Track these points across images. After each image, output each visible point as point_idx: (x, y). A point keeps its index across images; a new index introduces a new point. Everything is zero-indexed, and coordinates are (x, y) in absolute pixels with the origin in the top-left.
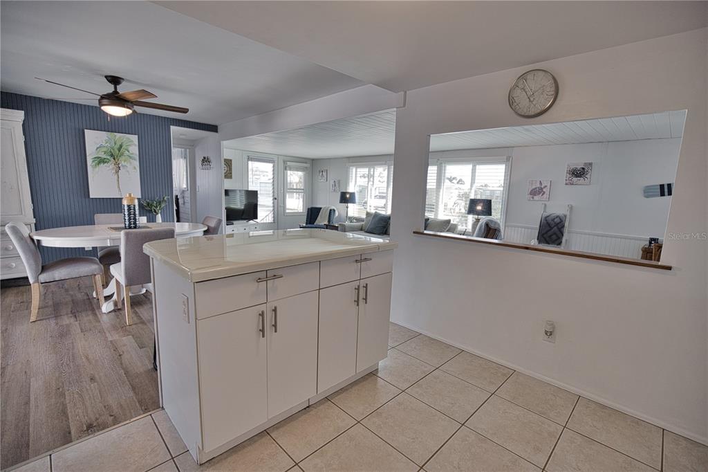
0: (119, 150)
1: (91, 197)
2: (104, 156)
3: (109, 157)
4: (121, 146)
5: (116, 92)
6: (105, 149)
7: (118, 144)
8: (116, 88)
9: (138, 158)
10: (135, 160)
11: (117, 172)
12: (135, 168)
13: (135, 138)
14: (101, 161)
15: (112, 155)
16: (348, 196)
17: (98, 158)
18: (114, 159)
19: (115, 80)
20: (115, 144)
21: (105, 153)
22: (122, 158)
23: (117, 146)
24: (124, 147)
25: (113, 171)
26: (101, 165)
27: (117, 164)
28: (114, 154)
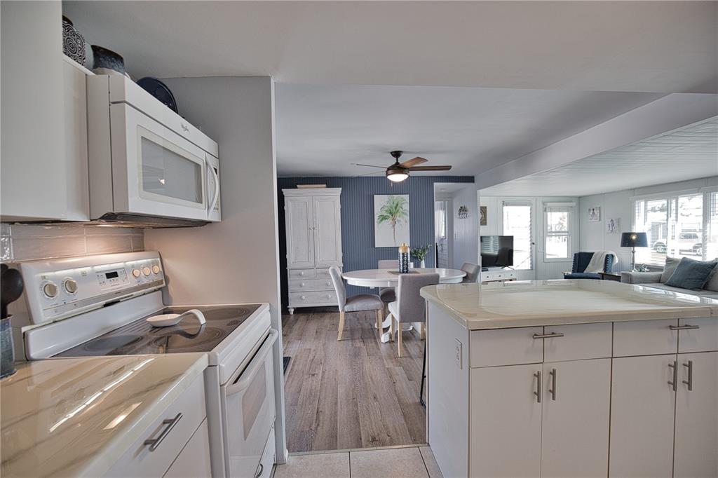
0: (396, 208)
1: (376, 246)
2: (385, 214)
3: (388, 215)
4: (397, 205)
5: (397, 163)
6: (386, 209)
7: (396, 203)
8: (397, 160)
9: (408, 213)
10: (407, 215)
11: (394, 226)
12: (406, 222)
13: (407, 197)
14: (383, 218)
15: (391, 213)
16: (634, 237)
17: (382, 215)
18: (392, 216)
19: (397, 154)
20: (393, 203)
21: (386, 211)
22: (398, 214)
23: (395, 205)
24: (399, 205)
25: (391, 225)
26: (383, 221)
27: (394, 219)
28: (392, 213)
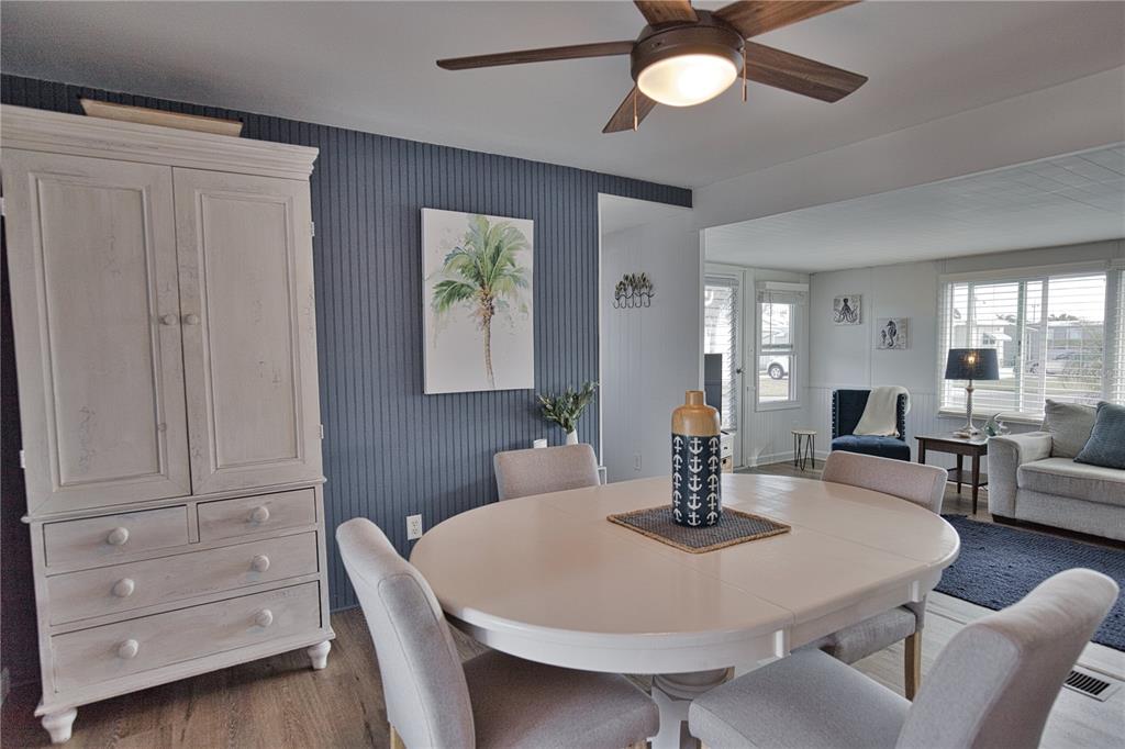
0: (494, 260)
1: (429, 390)
2: (459, 279)
3: (470, 282)
4: (498, 250)
6: (463, 260)
7: (493, 244)
9: (530, 281)
10: (526, 286)
11: (487, 321)
12: (524, 308)
13: (526, 227)
14: (453, 292)
15: (478, 276)
16: (971, 359)
17: (449, 283)
18: (482, 285)
20: (486, 244)
21: (464, 268)
22: (499, 284)
23: (490, 251)
24: (503, 252)
25: (480, 319)
26: (455, 303)
27: (487, 299)
28: (483, 274)
